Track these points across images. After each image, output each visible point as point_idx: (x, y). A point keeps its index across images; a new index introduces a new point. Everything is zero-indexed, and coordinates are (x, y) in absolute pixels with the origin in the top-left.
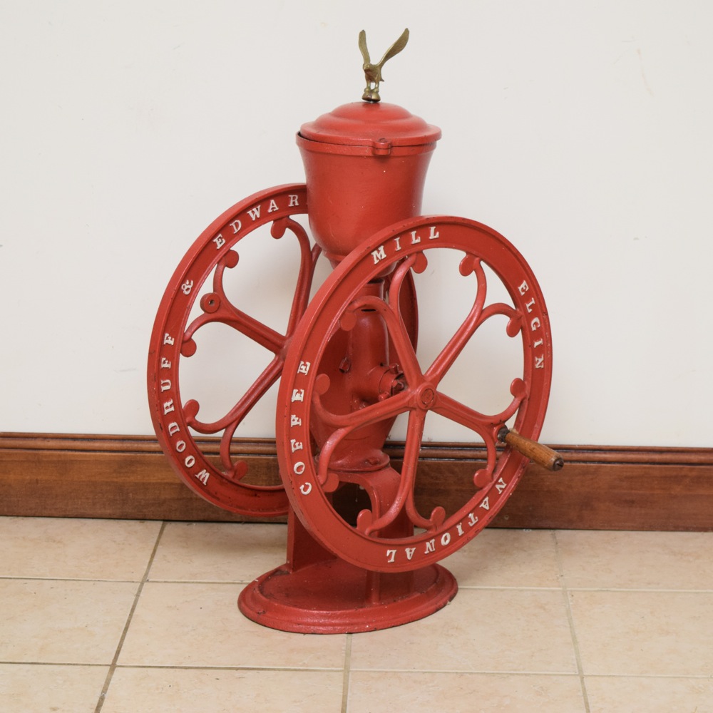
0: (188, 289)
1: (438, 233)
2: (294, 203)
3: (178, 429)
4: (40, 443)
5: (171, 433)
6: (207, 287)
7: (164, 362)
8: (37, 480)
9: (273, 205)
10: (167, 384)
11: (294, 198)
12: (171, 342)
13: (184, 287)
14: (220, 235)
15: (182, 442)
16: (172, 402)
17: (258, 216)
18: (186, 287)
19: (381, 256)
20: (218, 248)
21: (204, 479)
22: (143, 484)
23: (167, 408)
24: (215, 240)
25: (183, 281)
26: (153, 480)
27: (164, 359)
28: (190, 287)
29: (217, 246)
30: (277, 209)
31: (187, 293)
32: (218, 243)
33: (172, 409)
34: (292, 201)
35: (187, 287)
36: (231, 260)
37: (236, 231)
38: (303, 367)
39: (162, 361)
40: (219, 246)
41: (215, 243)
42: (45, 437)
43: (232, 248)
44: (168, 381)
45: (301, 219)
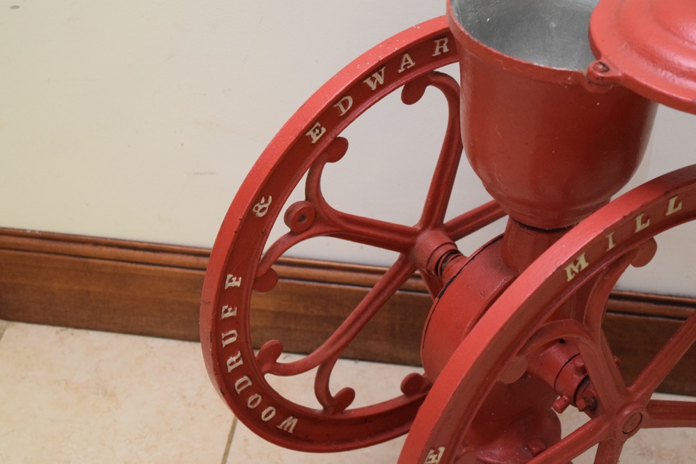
0: (264, 209)
1: (680, 205)
2: (441, 50)
3: (250, 383)
4: (88, 249)
5: (239, 391)
6: (298, 194)
7: (226, 311)
9: (406, 61)
10: (232, 335)
11: (441, 44)
12: (237, 283)
13: (257, 208)
14: (318, 124)
15: (256, 395)
16: (239, 354)
17: (381, 82)
18: (260, 207)
19: (580, 267)
20: (314, 142)
21: (290, 427)
23: (232, 364)
24: (310, 133)
25: (257, 200)
27: (225, 307)
28: (267, 206)
29: (312, 139)
30: (413, 64)
31: (261, 215)
32: (314, 136)
33: (241, 362)
34: (438, 48)
36: (337, 149)
37: (344, 111)
38: (433, 457)
39: (223, 310)
40: (315, 139)
41: (310, 138)
42: (96, 242)
43: (341, 135)
44: (233, 332)
45: (453, 70)
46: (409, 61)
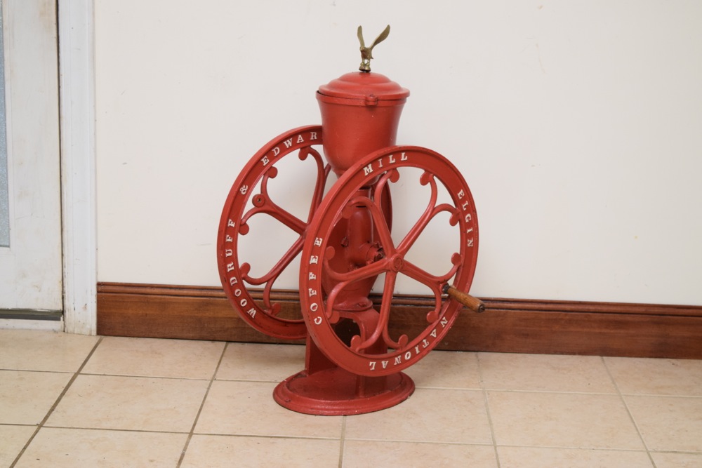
0: (244, 191)
1: (406, 157)
2: (314, 137)
3: (236, 282)
4: (148, 290)
5: (232, 284)
6: (257, 190)
8: (146, 314)
10: (230, 252)
11: (314, 134)
12: (233, 225)
13: (242, 189)
14: (266, 157)
15: (238, 291)
16: (232, 264)
17: (291, 145)
19: (370, 170)
21: (252, 314)
22: (214, 318)
23: (230, 267)
24: (263, 160)
25: (241, 186)
26: (220, 315)
28: (246, 190)
29: (263, 164)
30: (303, 141)
31: (244, 193)
32: (264, 162)
33: (233, 268)
34: (312, 136)
35: (244, 189)
36: (273, 173)
37: (276, 154)
38: (318, 242)
39: (227, 237)
40: (265, 164)
41: (262, 162)
42: (152, 286)
43: (273, 166)
44: (230, 250)
45: (319, 148)
46: (300, 138)
